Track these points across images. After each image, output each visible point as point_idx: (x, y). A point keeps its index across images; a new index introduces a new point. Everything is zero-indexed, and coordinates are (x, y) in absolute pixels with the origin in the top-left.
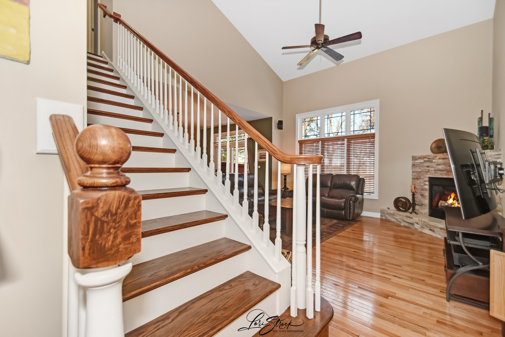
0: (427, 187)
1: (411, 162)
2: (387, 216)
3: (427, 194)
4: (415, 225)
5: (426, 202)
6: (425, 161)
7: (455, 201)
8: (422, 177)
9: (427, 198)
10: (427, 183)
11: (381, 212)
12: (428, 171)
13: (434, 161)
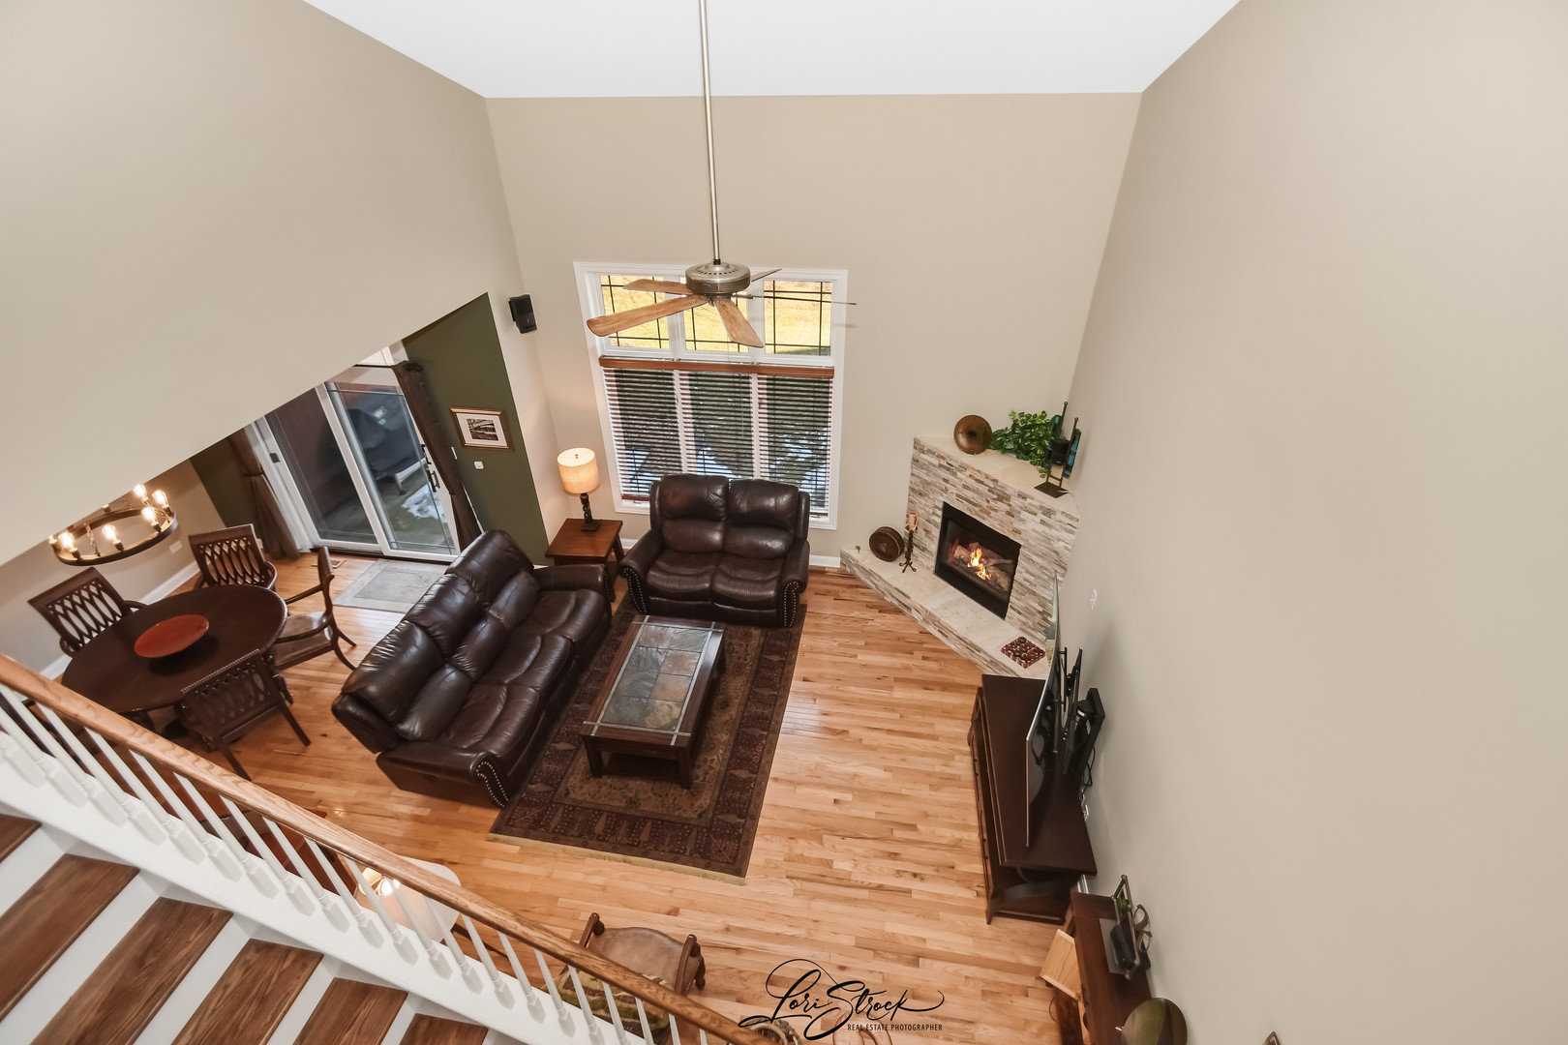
0: (939, 520)
1: (910, 452)
2: (856, 569)
3: (936, 532)
4: (914, 612)
5: (934, 547)
6: (941, 466)
7: (982, 565)
8: (931, 496)
9: (936, 541)
10: (940, 513)
11: (841, 557)
12: (946, 490)
13: (959, 474)
